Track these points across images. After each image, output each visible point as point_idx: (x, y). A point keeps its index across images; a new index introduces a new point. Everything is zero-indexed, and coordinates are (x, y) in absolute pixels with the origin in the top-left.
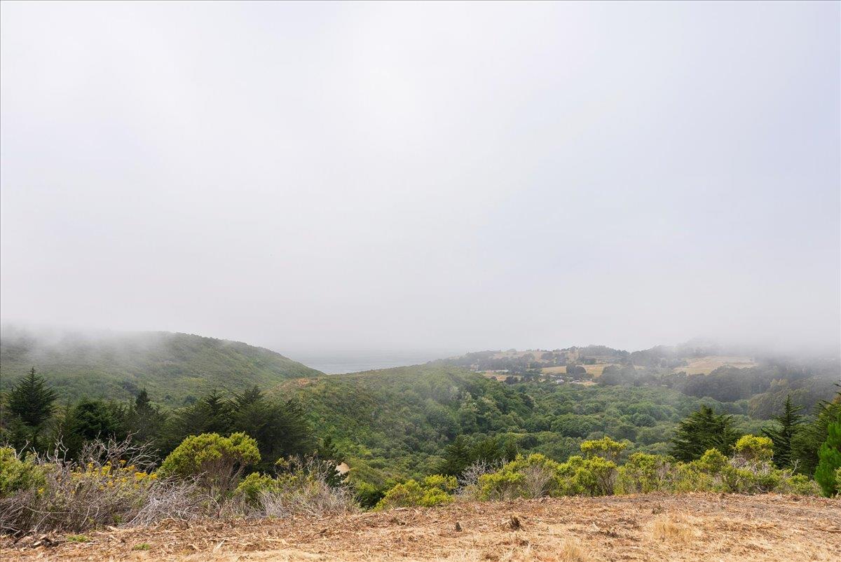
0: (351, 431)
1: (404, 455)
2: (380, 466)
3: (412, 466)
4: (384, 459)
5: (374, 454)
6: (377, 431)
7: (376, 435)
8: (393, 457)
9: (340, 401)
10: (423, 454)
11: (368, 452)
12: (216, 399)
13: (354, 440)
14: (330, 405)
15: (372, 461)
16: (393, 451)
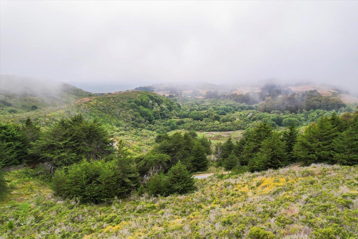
0: (109, 120)
1: (132, 129)
2: (123, 135)
3: (136, 134)
4: (124, 131)
5: (120, 129)
6: (120, 120)
7: (120, 122)
8: (128, 130)
9: (104, 108)
10: (140, 128)
11: (118, 129)
12: (63, 121)
13: (111, 124)
14: (100, 110)
15: (120, 132)
16: (128, 128)
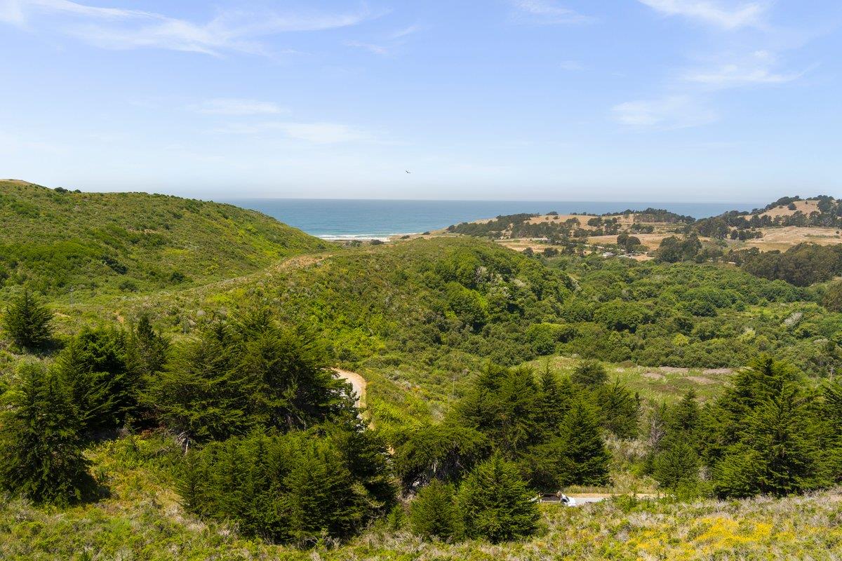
0: (362, 320)
1: (423, 348)
2: (396, 363)
3: (431, 362)
4: (400, 353)
5: (389, 347)
6: (392, 320)
7: (393, 325)
8: (411, 351)
9: (349, 285)
10: (444, 347)
11: (382, 345)
13: (366, 330)
14: (338, 290)
15: (387, 356)
16: (410, 344)
